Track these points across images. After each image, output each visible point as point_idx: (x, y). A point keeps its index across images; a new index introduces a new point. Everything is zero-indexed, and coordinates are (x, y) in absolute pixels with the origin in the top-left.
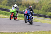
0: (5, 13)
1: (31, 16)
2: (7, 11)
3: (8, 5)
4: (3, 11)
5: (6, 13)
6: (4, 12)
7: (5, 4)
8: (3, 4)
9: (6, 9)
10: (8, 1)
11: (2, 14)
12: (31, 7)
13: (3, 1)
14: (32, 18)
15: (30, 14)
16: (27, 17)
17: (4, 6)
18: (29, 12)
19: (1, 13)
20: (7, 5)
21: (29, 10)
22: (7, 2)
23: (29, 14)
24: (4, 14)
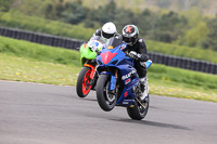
0: (196, 78)
1: (133, 77)
2: (204, 71)
3: (213, 44)
4: (190, 69)
5: (200, 80)
6: (192, 73)
7: (199, 42)
8: (188, 42)
9: (201, 63)
10: (213, 30)
11: (184, 81)
12: (133, 30)
13: (189, 28)
14: (142, 87)
15: (126, 67)
16: (109, 79)
17: (192, 49)
18: (122, 56)
19: (180, 79)
20: (206, 46)
21: (124, 46)
22: (208, 32)
23: (121, 67)
24: (191, 83)
